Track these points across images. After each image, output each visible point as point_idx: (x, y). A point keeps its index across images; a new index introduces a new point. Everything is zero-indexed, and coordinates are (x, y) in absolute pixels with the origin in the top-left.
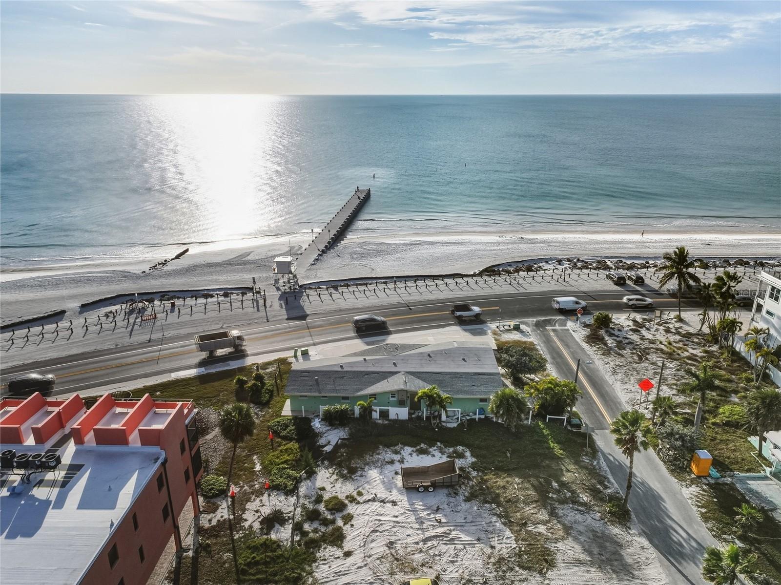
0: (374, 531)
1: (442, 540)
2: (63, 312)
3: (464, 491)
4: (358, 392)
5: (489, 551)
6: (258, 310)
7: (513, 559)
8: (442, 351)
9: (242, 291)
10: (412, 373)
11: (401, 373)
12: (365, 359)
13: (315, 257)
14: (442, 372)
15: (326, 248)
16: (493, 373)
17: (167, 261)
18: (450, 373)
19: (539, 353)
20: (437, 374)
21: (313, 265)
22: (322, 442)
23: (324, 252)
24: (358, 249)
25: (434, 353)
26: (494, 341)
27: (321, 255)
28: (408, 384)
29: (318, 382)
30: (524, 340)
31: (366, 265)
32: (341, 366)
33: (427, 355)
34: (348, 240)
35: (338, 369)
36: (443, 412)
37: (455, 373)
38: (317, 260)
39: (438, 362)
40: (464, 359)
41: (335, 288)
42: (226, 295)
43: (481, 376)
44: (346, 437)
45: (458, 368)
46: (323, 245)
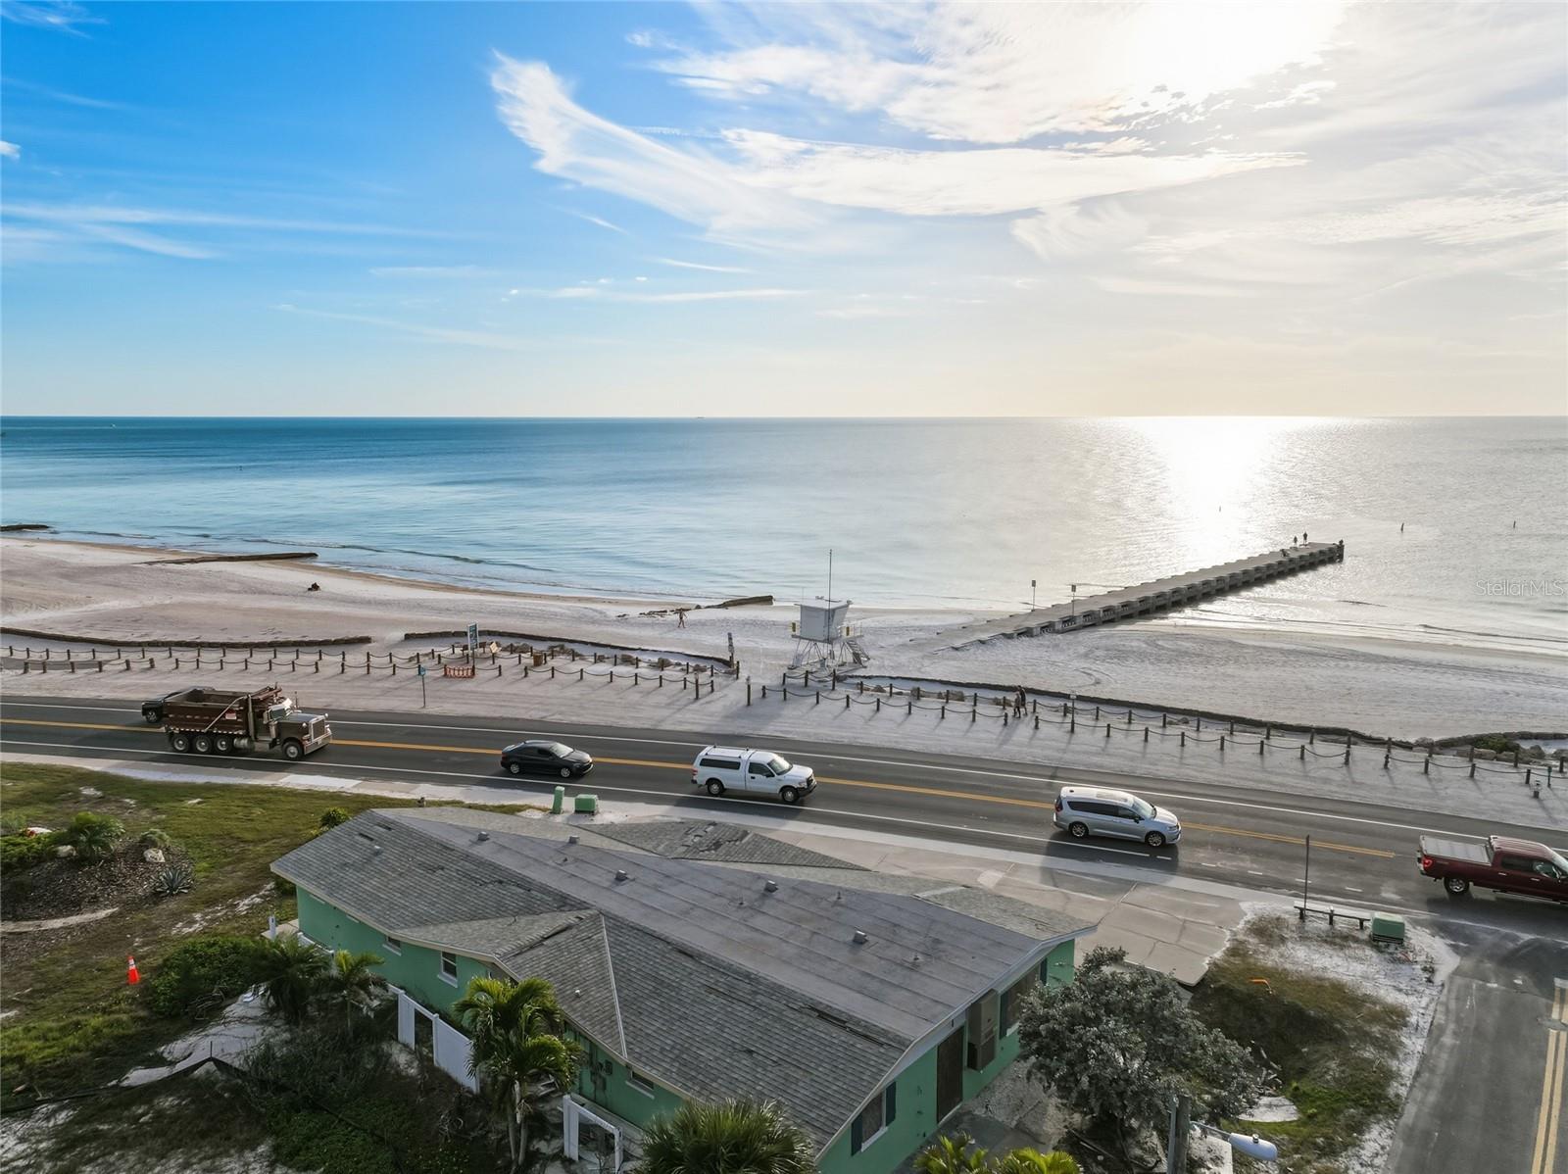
2: (368, 640)
8: (840, 892)
9: (703, 663)
10: (617, 925)
11: (583, 914)
12: (573, 841)
13: (984, 636)
14: (710, 958)
15: (1048, 628)
16: (885, 1033)
17: (698, 607)
18: (729, 967)
19: (1394, 1064)
20: (682, 959)
21: (957, 649)
22: (178, 1047)
23: (1027, 633)
24: (1135, 644)
25: (799, 889)
26: (1218, 955)
27: (1009, 637)
28: (540, 951)
29: (369, 861)
30: (1368, 988)
31: (1094, 673)
32: (482, 839)
33: (762, 885)
34: (1140, 626)
35: (461, 842)
36: (573, 1111)
37: (748, 976)
38: (982, 642)
39: (759, 921)
40: (859, 941)
41: (917, 694)
42: (662, 665)
43: (823, 1026)
44: (236, 1064)
45: (788, 963)
46: (1044, 621)
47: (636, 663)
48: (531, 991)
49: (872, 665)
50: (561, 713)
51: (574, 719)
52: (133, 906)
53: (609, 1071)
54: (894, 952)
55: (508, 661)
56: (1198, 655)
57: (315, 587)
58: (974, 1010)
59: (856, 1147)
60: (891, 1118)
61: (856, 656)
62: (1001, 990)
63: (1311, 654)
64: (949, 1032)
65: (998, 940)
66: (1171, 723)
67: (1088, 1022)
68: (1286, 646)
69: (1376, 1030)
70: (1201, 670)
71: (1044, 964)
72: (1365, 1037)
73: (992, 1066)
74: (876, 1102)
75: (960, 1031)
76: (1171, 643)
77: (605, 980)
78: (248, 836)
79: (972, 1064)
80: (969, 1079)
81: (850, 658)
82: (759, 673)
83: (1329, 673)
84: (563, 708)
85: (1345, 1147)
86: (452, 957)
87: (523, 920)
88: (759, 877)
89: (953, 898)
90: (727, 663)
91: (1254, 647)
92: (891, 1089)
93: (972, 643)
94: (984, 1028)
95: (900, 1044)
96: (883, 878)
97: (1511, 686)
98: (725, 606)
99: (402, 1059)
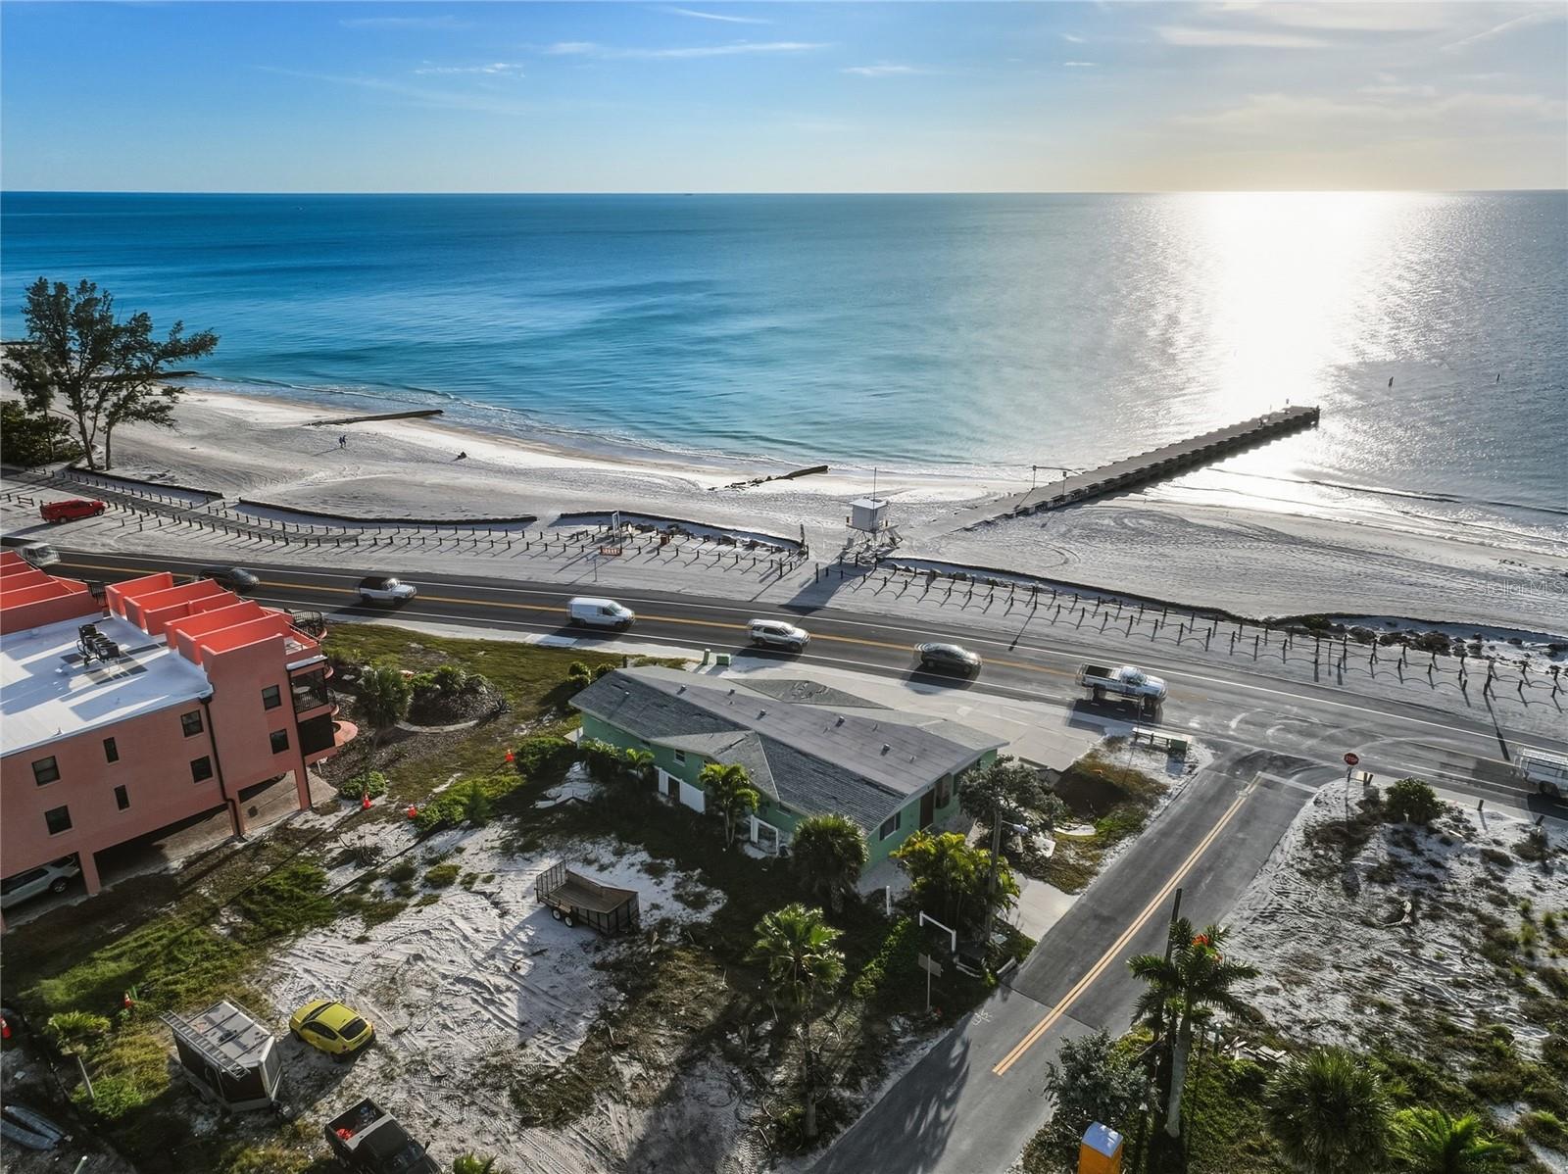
0: (427, 932)
1: (479, 994)
2: (533, 519)
3: (614, 952)
4: (656, 736)
5: (511, 1045)
6: (761, 581)
7: (520, 1078)
8: (878, 723)
9: (781, 545)
10: (764, 738)
11: (748, 732)
12: (732, 692)
13: (990, 517)
14: (812, 756)
15: (1042, 507)
16: (895, 791)
17: (769, 479)
18: (824, 761)
19: (1150, 812)
20: (800, 756)
21: (967, 530)
22: (552, 792)
23: (1025, 512)
24: (1106, 522)
25: (856, 721)
26: (1081, 757)
27: (1008, 517)
28: (730, 751)
29: (624, 701)
30: (1154, 776)
31: (1066, 553)
32: (683, 689)
33: (837, 720)
34: (1118, 502)
35: (673, 692)
36: (755, 823)
37: (833, 765)
38: (988, 523)
39: (837, 738)
40: (886, 750)
41: (933, 576)
42: (752, 546)
43: (868, 787)
44: (586, 800)
45: (851, 759)
46: (1038, 500)
47: (732, 543)
48: (735, 770)
49: (904, 546)
50: (690, 587)
51: (700, 592)
52: (484, 720)
53: (768, 805)
54: (903, 755)
55: (641, 539)
56: (1150, 535)
57: (463, 455)
58: (939, 782)
59: (882, 838)
60: (898, 827)
61: (893, 539)
62: (953, 774)
63: (1238, 534)
64: (927, 791)
65: (953, 748)
66: (1104, 602)
67: (989, 788)
68: (1222, 525)
69: (1148, 795)
70: (1147, 550)
71: (979, 760)
72: (1142, 799)
73: (948, 807)
74: (890, 821)
75: (933, 791)
76: (1134, 521)
77: (764, 765)
78: (527, 677)
79: (938, 806)
80: (936, 813)
81: (888, 541)
82: (821, 555)
83: (1240, 554)
84: (690, 583)
85: (1110, 845)
86: (682, 752)
87: (717, 735)
88: (835, 714)
89: (936, 727)
90: (800, 545)
91: (1198, 526)
92: (898, 815)
93: (980, 524)
94: (944, 790)
95: (902, 796)
96: (900, 714)
97: (1370, 568)
98: (790, 477)
99: (663, 799)
